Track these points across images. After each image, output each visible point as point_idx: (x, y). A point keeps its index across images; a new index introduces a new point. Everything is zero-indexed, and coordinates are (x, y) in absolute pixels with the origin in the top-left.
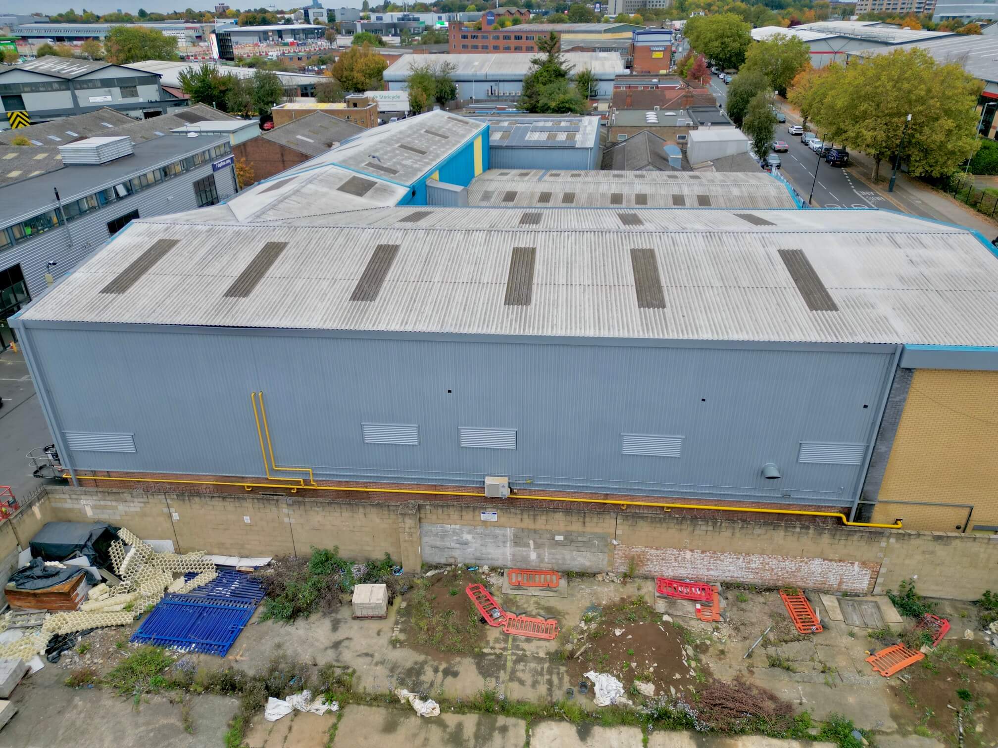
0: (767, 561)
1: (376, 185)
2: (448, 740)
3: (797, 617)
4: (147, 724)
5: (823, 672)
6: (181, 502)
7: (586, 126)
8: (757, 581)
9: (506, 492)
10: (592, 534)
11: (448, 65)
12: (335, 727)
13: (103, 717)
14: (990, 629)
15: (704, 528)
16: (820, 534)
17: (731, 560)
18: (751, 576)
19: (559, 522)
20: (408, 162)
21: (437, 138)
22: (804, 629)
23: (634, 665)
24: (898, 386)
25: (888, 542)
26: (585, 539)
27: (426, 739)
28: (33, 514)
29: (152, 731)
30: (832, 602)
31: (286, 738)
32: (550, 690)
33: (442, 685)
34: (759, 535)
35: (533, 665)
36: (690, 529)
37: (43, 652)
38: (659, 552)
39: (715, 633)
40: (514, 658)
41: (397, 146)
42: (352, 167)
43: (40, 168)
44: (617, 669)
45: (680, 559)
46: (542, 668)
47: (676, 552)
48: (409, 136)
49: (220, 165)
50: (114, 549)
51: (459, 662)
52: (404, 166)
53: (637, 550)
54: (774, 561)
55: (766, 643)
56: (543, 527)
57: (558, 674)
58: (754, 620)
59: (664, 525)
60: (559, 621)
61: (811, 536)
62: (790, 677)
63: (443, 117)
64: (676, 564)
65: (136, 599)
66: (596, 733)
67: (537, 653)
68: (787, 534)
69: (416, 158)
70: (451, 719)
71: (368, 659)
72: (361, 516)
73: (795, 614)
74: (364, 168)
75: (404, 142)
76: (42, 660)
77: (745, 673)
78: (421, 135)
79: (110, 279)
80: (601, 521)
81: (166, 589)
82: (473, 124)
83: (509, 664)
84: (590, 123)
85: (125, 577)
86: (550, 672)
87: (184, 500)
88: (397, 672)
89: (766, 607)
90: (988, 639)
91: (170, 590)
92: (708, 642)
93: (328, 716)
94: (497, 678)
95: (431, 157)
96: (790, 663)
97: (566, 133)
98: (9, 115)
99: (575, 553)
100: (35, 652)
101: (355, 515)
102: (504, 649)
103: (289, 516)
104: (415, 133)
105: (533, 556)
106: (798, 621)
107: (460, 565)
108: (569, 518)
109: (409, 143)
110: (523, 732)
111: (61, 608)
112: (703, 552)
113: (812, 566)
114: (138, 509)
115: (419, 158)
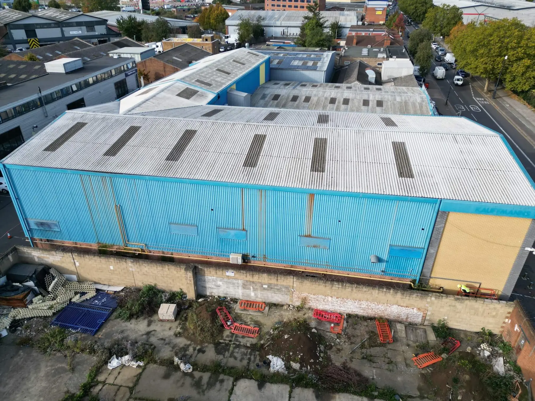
0: (369, 304)
1: (198, 93)
2: (194, 384)
3: (381, 334)
4: (52, 366)
5: (388, 363)
6: (80, 257)
7: (324, 58)
8: (365, 314)
9: (240, 262)
10: (281, 285)
11: (261, 17)
12: (140, 374)
13: (32, 361)
14: (481, 347)
15: (337, 286)
16: (396, 293)
17: (351, 303)
18: (362, 311)
19: (265, 278)
20: (219, 79)
21: (239, 65)
22: (383, 341)
23: (291, 353)
24: (440, 220)
25: (431, 299)
26: (278, 288)
27: (183, 383)
28: (9, 259)
29: (53, 369)
30: (401, 327)
31: (116, 378)
32: (248, 363)
33: (196, 356)
34: (365, 291)
35: (243, 350)
36: (330, 286)
37: (8, 327)
38: (315, 297)
39: (338, 340)
40: (234, 346)
41: (215, 69)
42: (188, 82)
43: (36, 74)
44: (282, 355)
45: (326, 300)
46: (247, 352)
47: (323, 297)
48: (223, 64)
49: (129, 74)
50: (47, 278)
51: (207, 346)
52: (217, 81)
53: (304, 295)
54: (373, 305)
55: (362, 346)
56: (257, 281)
57: (255, 355)
58: (359, 334)
59: (317, 283)
60: (260, 329)
61: (391, 293)
62: (371, 365)
63: (245, 52)
64: (324, 303)
65: (55, 304)
66: (267, 386)
67: (246, 344)
68: (380, 292)
69: (224, 77)
70: (197, 374)
71: (163, 341)
72: (167, 270)
73: (381, 332)
74: (193, 83)
75: (219, 67)
76: (7, 331)
77: (348, 361)
78: (230, 63)
79: (49, 143)
80: (286, 279)
81: (71, 299)
82: (261, 56)
83: (231, 349)
84: (327, 56)
85: (51, 292)
86: (251, 354)
87: (81, 256)
88: (175, 349)
89: (367, 328)
90: (478, 352)
91: (73, 300)
92: (333, 344)
93: (138, 368)
94: (224, 355)
95: (232, 76)
96: (372, 358)
97: (313, 62)
98: (29, 40)
99: (273, 294)
100: (4, 327)
101: (164, 269)
102: (230, 341)
103: (131, 267)
104: (227, 61)
105: (253, 294)
106: (382, 336)
107: (216, 297)
108: (270, 277)
109: (222, 67)
110: (231, 383)
111: (19, 306)
112: (337, 298)
113: (393, 309)
114: (59, 260)
115: (225, 77)
